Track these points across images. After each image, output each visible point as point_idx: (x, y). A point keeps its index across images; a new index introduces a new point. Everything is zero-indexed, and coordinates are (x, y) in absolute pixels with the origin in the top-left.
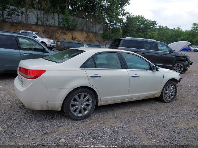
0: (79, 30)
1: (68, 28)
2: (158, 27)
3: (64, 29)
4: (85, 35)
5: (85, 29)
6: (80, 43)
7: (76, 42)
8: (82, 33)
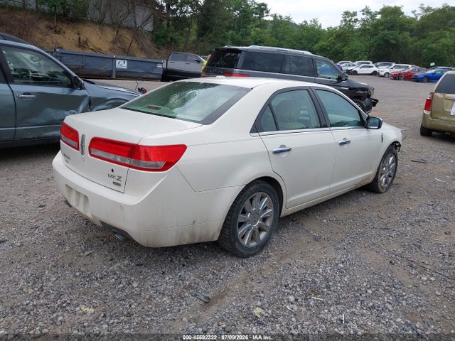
0: (92, 21)
1: (65, 15)
2: (271, 19)
3: (55, 18)
4: (110, 34)
5: (107, 20)
6: (99, 55)
7: (89, 52)
8: (101, 30)
